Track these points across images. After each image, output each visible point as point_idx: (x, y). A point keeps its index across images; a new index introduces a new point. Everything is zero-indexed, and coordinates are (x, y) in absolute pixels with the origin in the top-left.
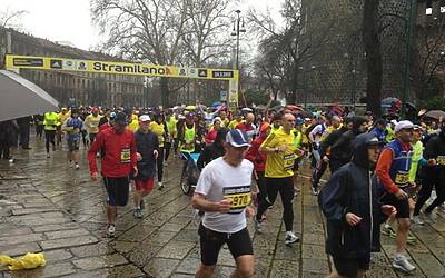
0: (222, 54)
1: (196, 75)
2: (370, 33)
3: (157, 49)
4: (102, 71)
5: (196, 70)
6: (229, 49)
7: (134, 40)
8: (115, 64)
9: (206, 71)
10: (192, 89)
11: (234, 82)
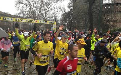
0: (52, 17)
1: (44, 23)
2: (90, 13)
3: (33, 15)
4: (17, 21)
5: (44, 21)
6: (53, 16)
7: (27, 12)
8: (21, 19)
9: (47, 22)
10: (43, 26)
11: (55, 25)
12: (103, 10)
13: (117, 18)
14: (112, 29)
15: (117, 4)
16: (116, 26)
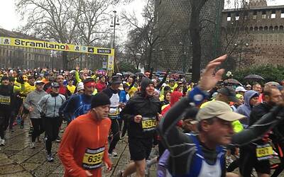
0: (104, 38)
1: (86, 51)
2: (194, 31)
3: (60, 32)
4: (20, 45)
5: (87, 48)
6: (109, 35)
7: (44, 25)
8: (30, 41)
9: (93, 49)
10: (83, 60)
11: (111, 57)
12: (224, 25)
13: (255, 44)
14: (244, 69)
15: (255, 12)
16: (252, 62)
